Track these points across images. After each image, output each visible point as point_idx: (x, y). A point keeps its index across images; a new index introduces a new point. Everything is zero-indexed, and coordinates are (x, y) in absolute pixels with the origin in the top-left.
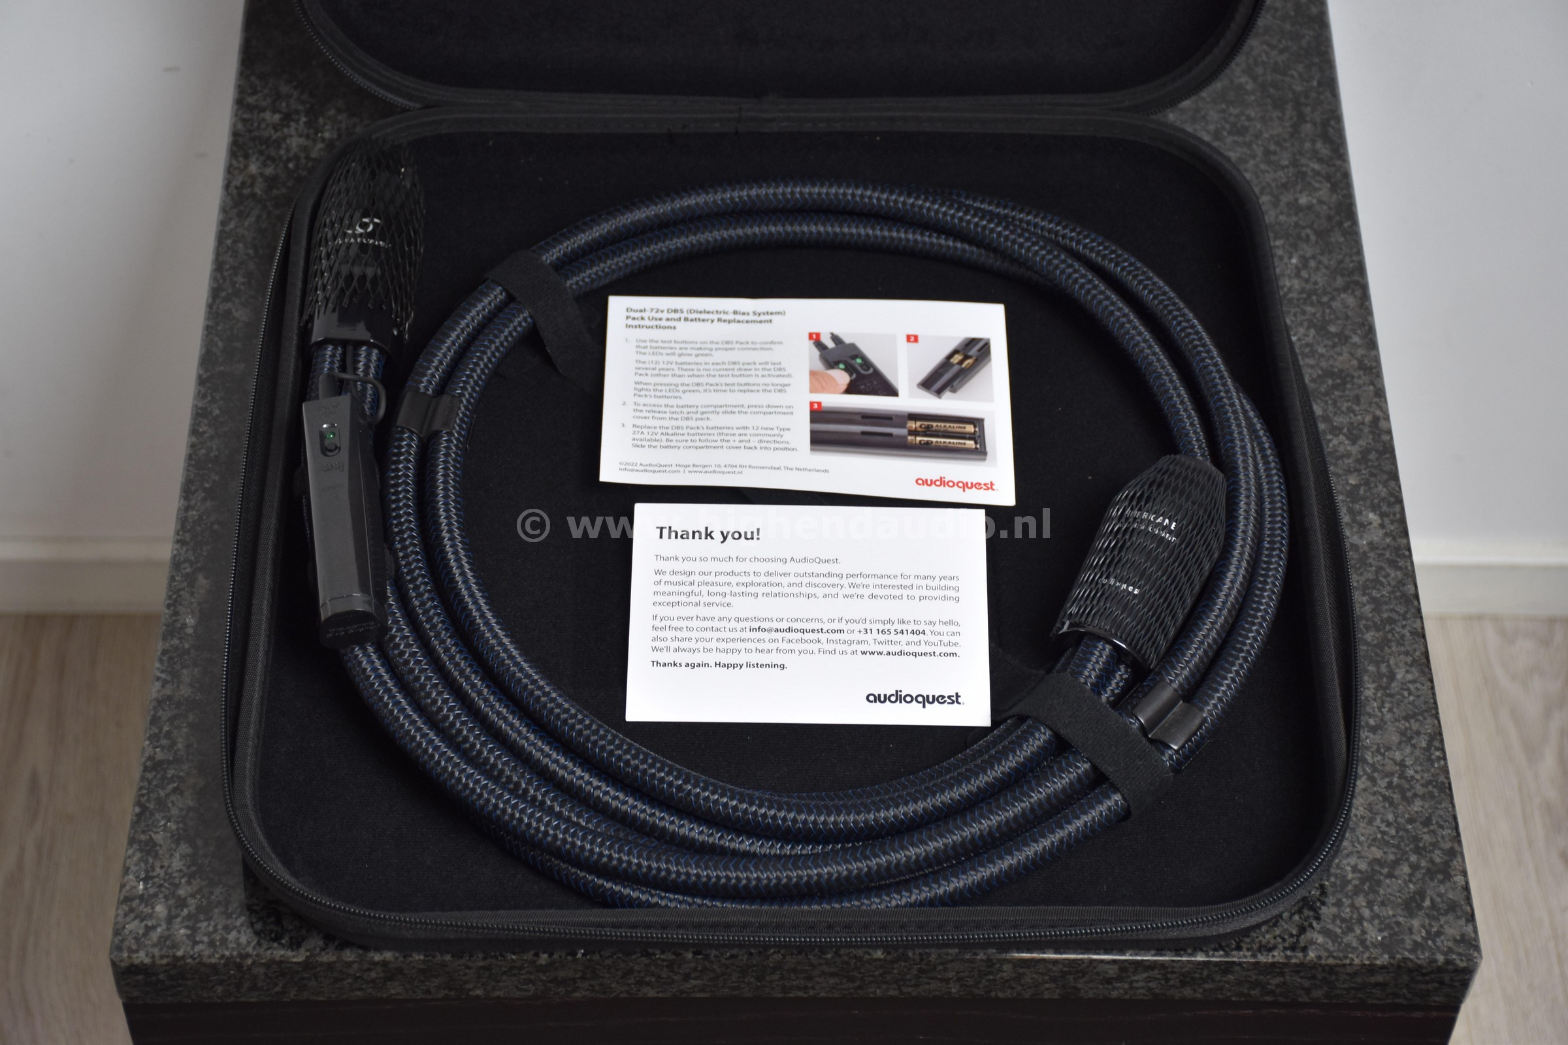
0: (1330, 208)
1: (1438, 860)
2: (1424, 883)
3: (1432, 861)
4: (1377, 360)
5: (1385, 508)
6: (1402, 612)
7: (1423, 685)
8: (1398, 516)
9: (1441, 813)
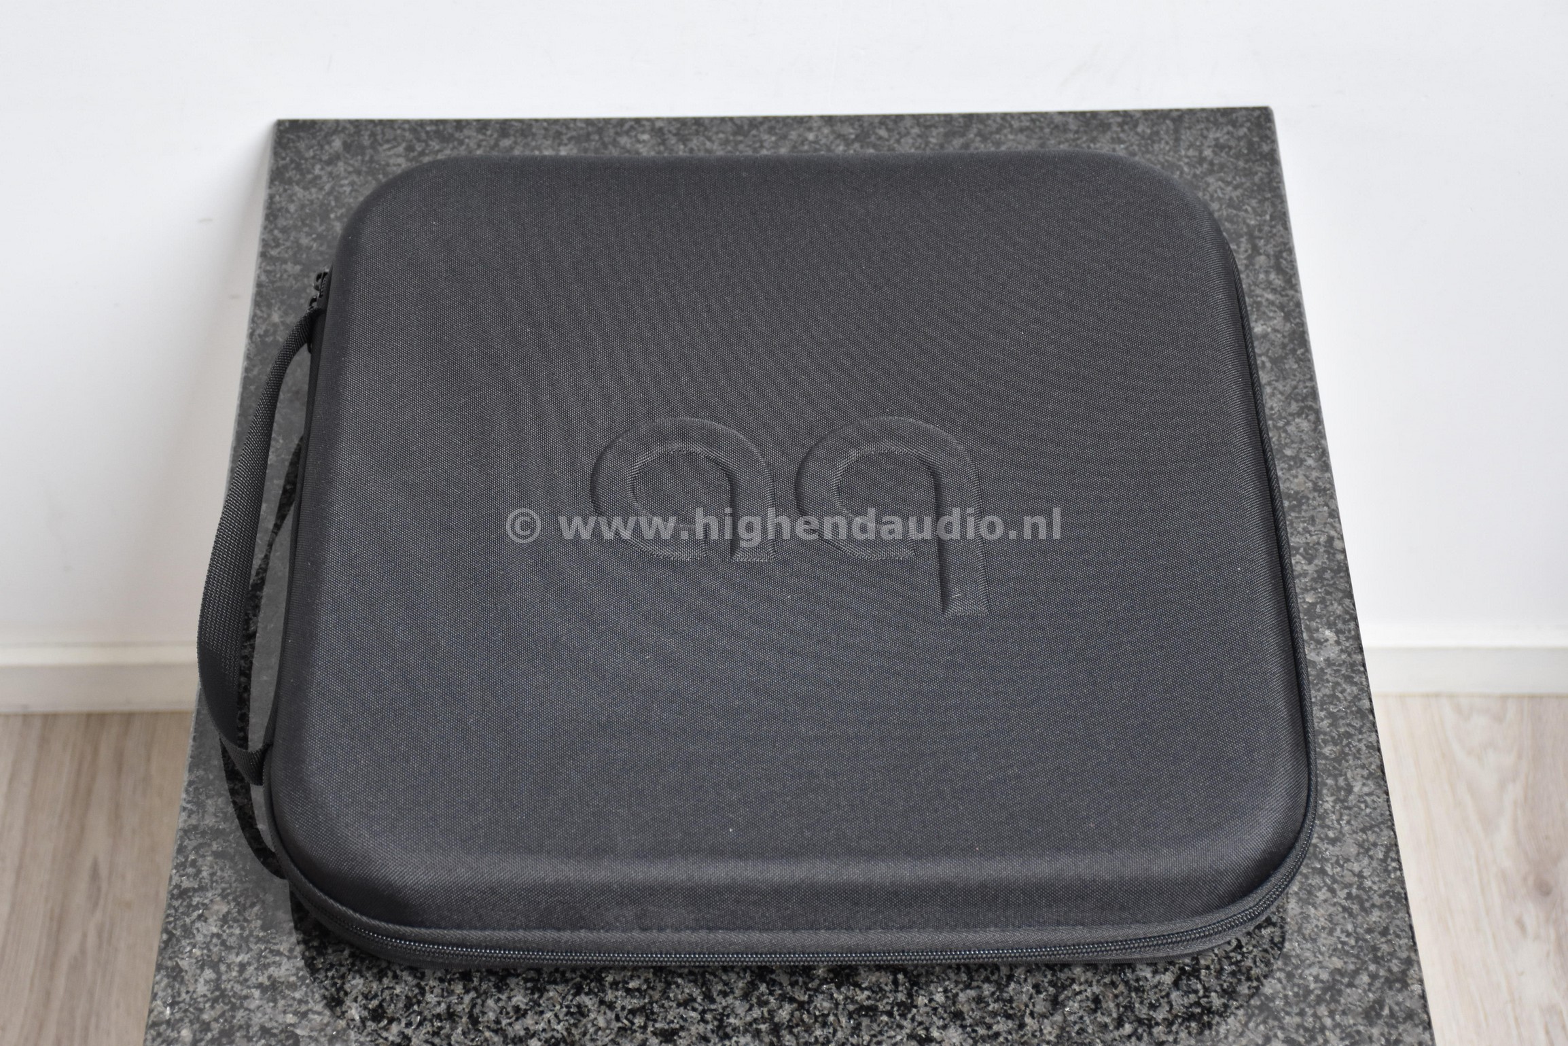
0: (1284, 337)
1: (1395, 969)
2: (1382, 992)
3: (1390, 970)
4: (1331, 482)
5: (1340, 625)
6: (1358, 726)
7: (1379, 798)
8: (1353, 633)
9: (1398, 922)
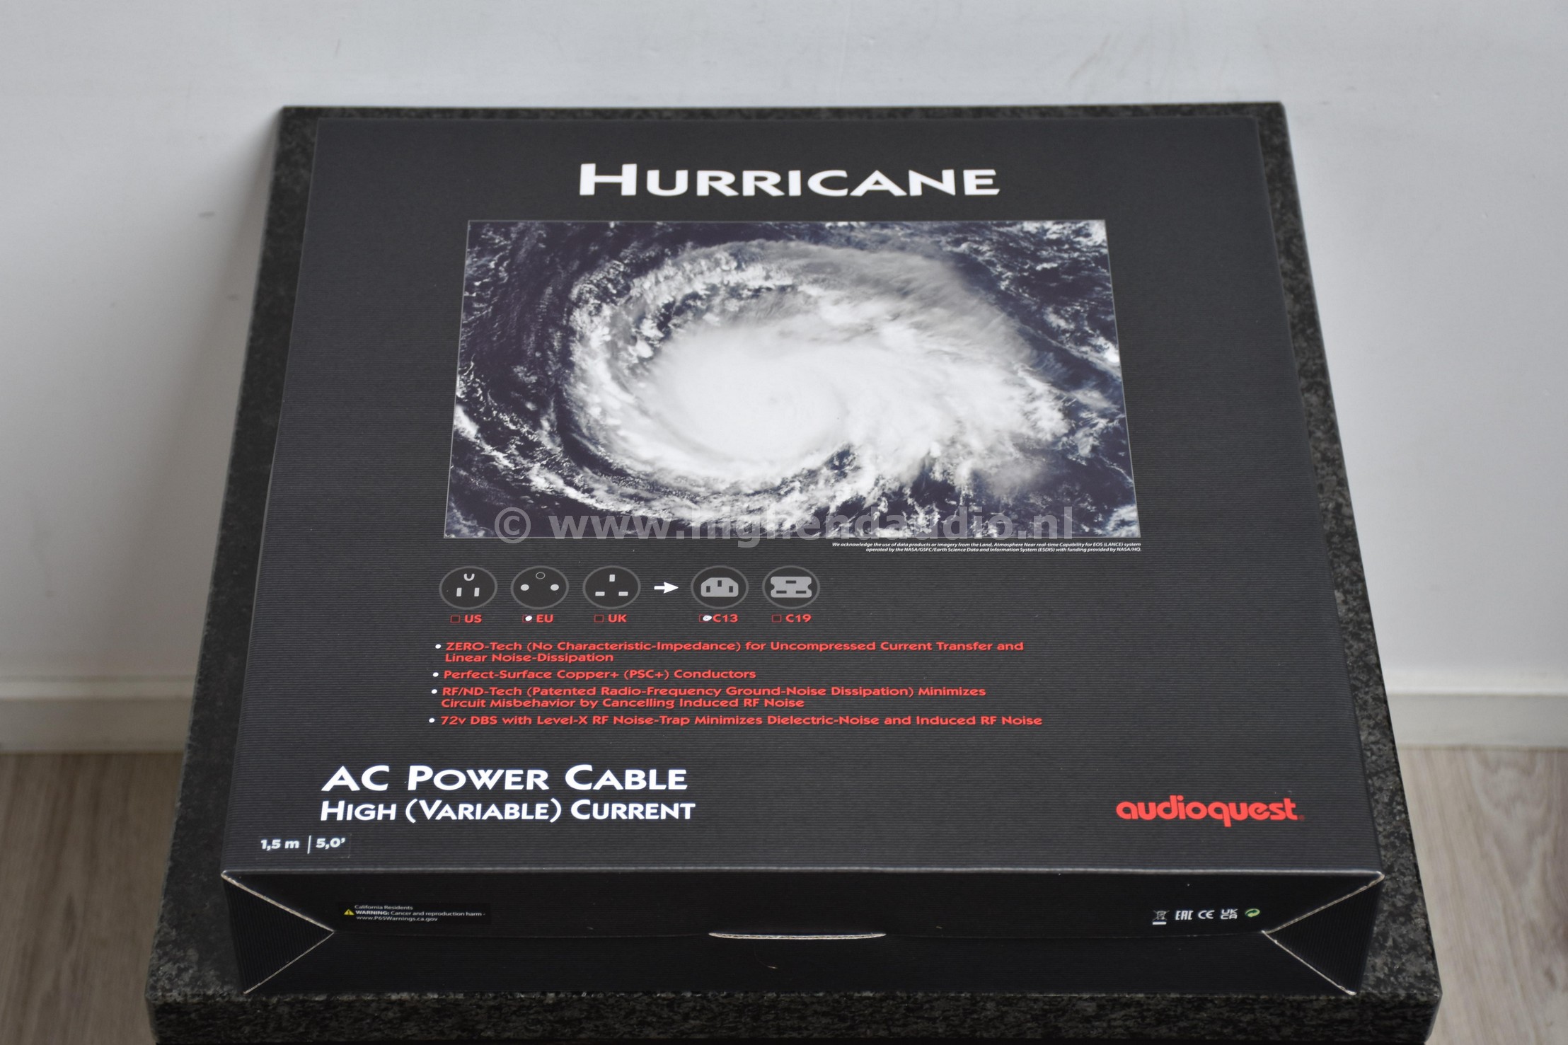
0: (1293, 317)
1: (1399, 904)
2: (1386, 925)
3: (1394, 905)
7: (1385, 746)
